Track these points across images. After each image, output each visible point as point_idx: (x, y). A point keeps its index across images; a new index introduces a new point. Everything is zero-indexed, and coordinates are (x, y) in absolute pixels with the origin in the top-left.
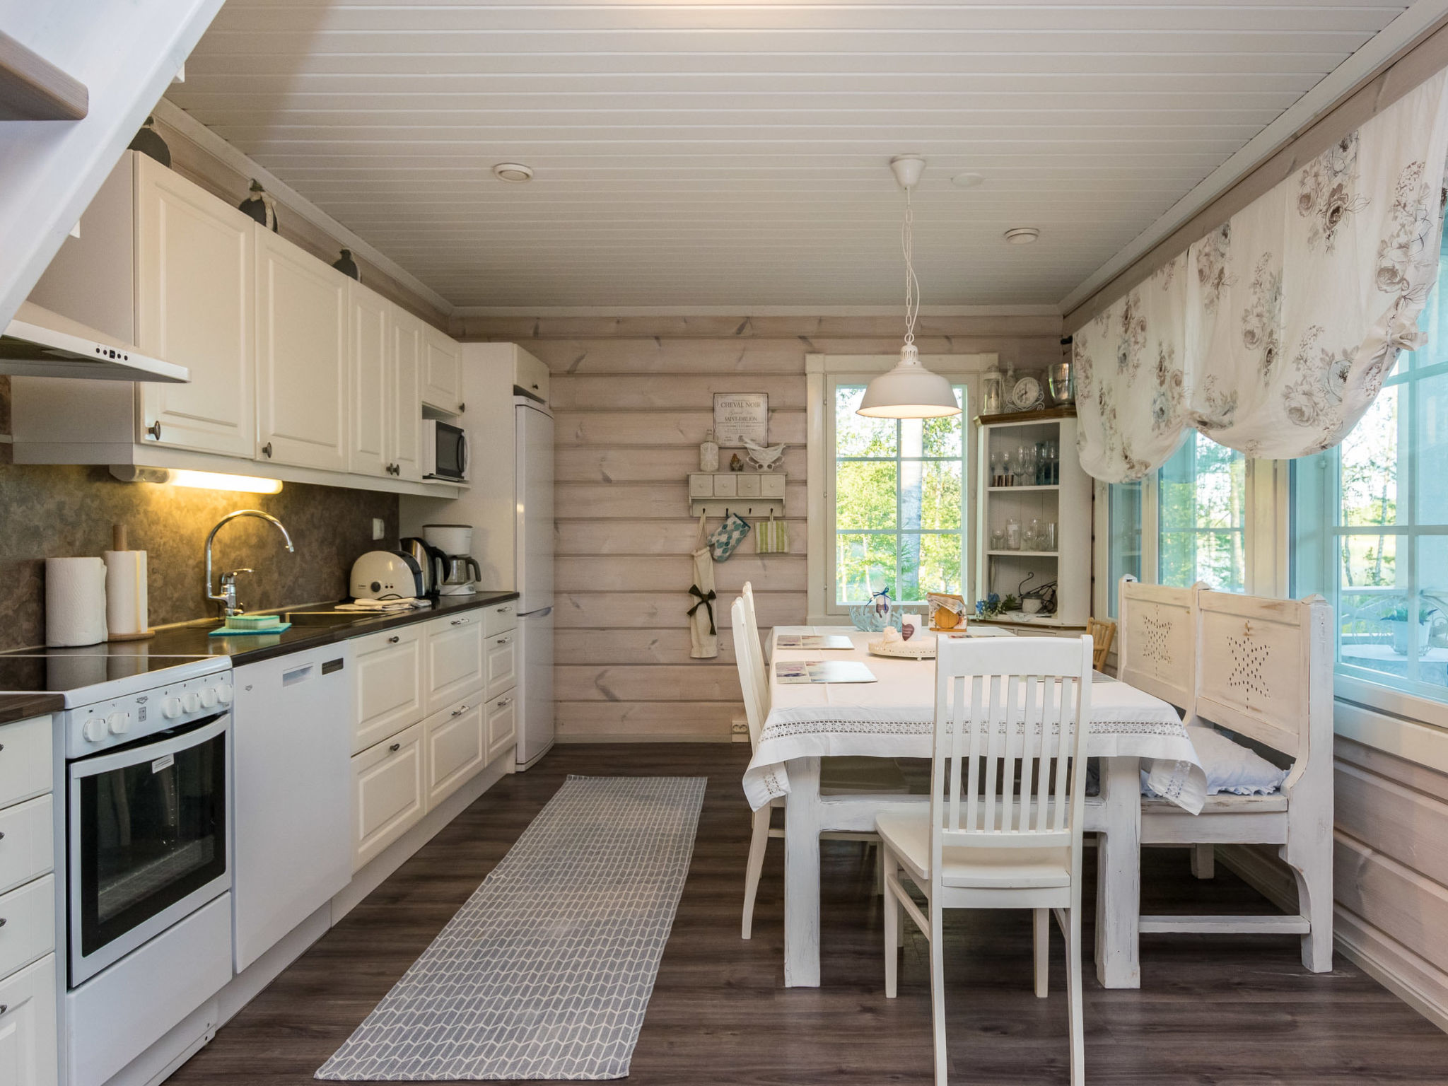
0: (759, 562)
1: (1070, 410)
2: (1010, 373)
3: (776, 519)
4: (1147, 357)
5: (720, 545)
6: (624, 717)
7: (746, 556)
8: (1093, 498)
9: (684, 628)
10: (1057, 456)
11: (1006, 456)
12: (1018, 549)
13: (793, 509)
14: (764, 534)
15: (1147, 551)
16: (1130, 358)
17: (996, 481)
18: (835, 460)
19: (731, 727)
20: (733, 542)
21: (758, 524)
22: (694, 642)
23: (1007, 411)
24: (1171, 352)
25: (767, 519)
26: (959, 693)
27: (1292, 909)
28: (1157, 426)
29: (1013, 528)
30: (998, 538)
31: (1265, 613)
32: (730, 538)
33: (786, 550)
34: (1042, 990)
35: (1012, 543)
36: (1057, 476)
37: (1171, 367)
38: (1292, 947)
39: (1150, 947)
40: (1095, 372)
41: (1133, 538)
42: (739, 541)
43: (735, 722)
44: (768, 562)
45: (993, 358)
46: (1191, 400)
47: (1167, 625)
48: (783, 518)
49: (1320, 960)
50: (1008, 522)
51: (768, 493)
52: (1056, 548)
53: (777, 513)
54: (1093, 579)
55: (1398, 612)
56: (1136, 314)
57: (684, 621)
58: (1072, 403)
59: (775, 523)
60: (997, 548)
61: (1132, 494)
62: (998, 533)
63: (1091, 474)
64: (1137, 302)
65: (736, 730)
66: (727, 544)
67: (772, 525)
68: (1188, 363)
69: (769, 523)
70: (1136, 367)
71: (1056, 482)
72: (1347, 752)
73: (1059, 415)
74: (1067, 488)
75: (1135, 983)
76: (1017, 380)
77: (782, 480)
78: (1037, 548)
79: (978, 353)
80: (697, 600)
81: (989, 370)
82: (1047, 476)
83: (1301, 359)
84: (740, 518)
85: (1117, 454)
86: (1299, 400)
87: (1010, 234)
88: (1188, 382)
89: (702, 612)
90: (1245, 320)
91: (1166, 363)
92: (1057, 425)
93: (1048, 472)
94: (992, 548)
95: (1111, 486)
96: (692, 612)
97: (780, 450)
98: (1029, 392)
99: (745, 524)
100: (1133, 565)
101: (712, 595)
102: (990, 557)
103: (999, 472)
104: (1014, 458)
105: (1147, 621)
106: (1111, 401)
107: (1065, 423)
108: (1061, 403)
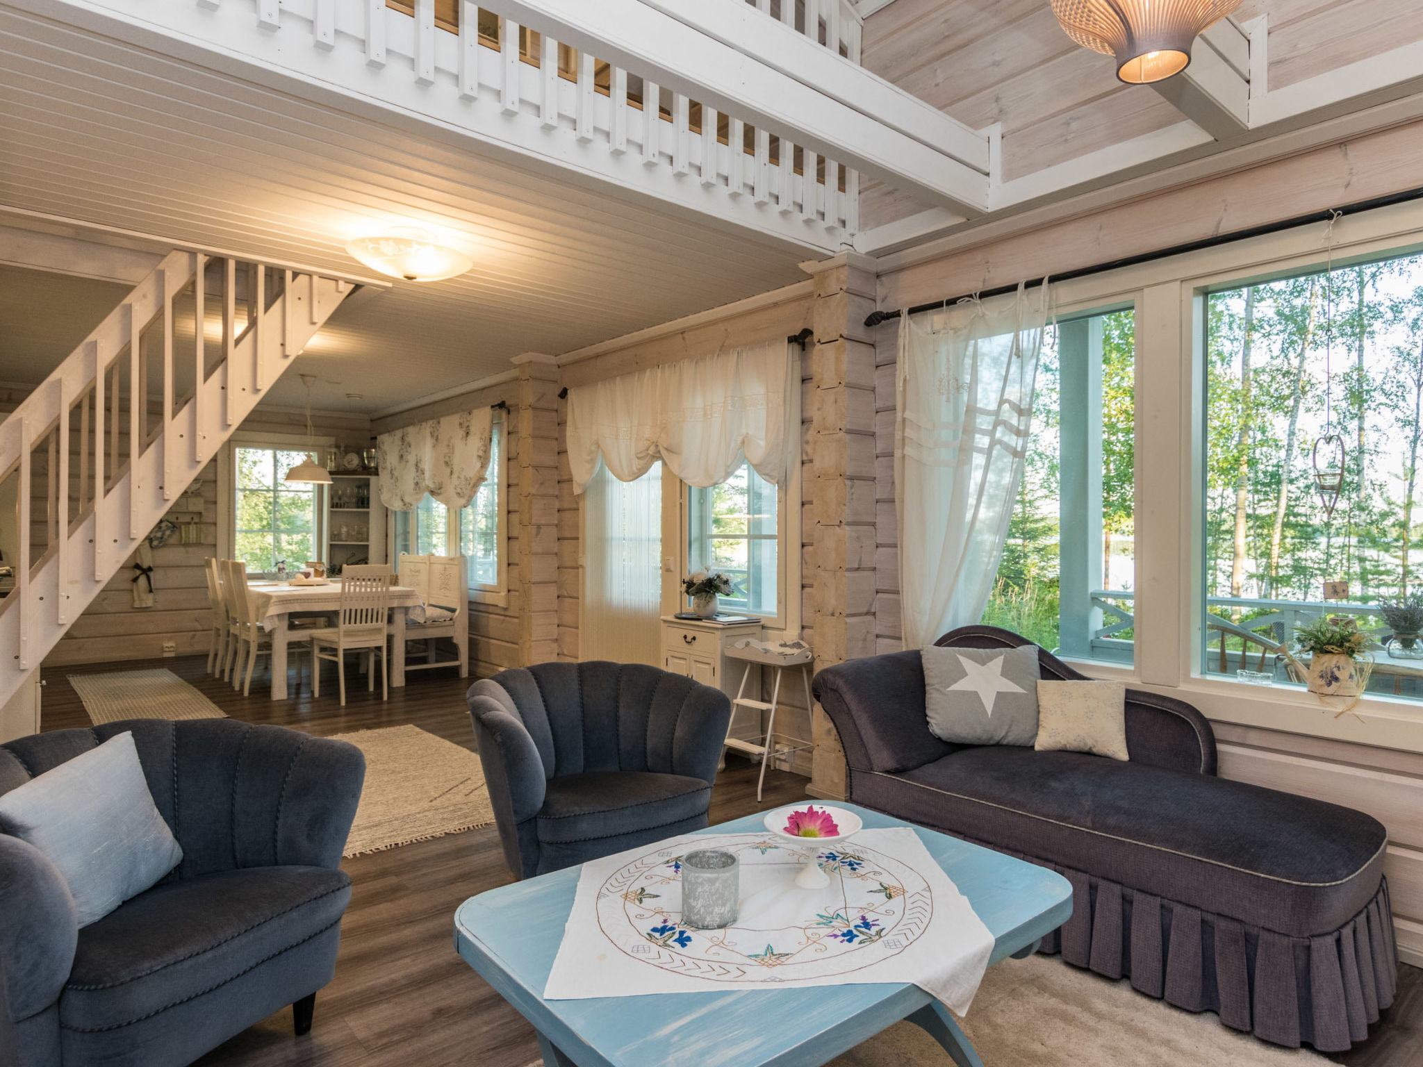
0: (182, 549)
1: (376, 472)
2: (342, 449)
3: (196, 523)
4: (412, 458)
5: (156, 538)
6: (80, 648)
7: (173, 545)
8: (387, 516)
9: (128, 590)
10: (368, 493)
11: (340, 492)
12: (346, 541)
13: (208, 517)
14: (187, 532)
15: (411, 543)
16: (404, 457)
17: (333, 505)
18: (235, 489)
19: (162, 648)
20: (165, 537)
21: (183, 527)
22: (136, 598)
23: (341, 469)
24: (421, 460)
25: (189, 523)
26: (349, 588)
27: (456, 659)
28: (415, 489)
29: (344, 530)
30: (335, 535)
31: (452, 562)
32: (163, 534)
33: (202, 541)
34: (371, 688)
35: (344, 537)
36: (368, 503)
37: (421, 466)
38: (456, 670)
39: (408, 675)
40: (388, 457)
41: (406, 534)
42: (169, 536)
43: (165, 645)
44: (190, 549)
45: (332, 440)
46: (428, 481)
47: (418, 571)
48: (200, 523)
49: (464, 673)
50: (340, 527)
51: (191, 509)
52: (367, 540)
53: (196, 520)
54: (387, 556)
55: (472, 557)
56: (408, 439)
57: (128, 586)
58: (376, 468)
59: (195, 526)
60: (334, 541)
61: (405, 514)
62: (336, 532)
63: (386, 505)
64: (407, 434)
65: (167, 649)
66: (162, 538)
67: (192, 528)
68: (427, 465)
69: (191, 527)
70: (407, 462)
71: (368, 507)
72: (473, 607)
73: (370, 474)
74: (374, 511)
75: (403, 684)
76: (346, 454)
77: (202, 501)
78: (358, 540)
79: (323, 436)
80: (138, 572)
81: (330, 447)
82: (363, 503)
83: (459, 477)
84: (170, 523)
85: (398, 498)
86: (459, 491)
87: (349, 395)
88: (427, 474)
89: (142, 580)
90: (445, 457)
91: (419, 464)
92: (369, 479)
93: (363, 502)
94: (332, 540)
95: (396, 512)
96: (135, 580)
97: (200, 484)
98: (353, 461)
99: (174, 526)
100: (406, 548)
101: (150, 569)
102: (331, 545)
103: (336, 500)
104: (344, 493)
105: (411, 570)
106: (396, 474)
107: (373, 479)
108: (371, 468)
